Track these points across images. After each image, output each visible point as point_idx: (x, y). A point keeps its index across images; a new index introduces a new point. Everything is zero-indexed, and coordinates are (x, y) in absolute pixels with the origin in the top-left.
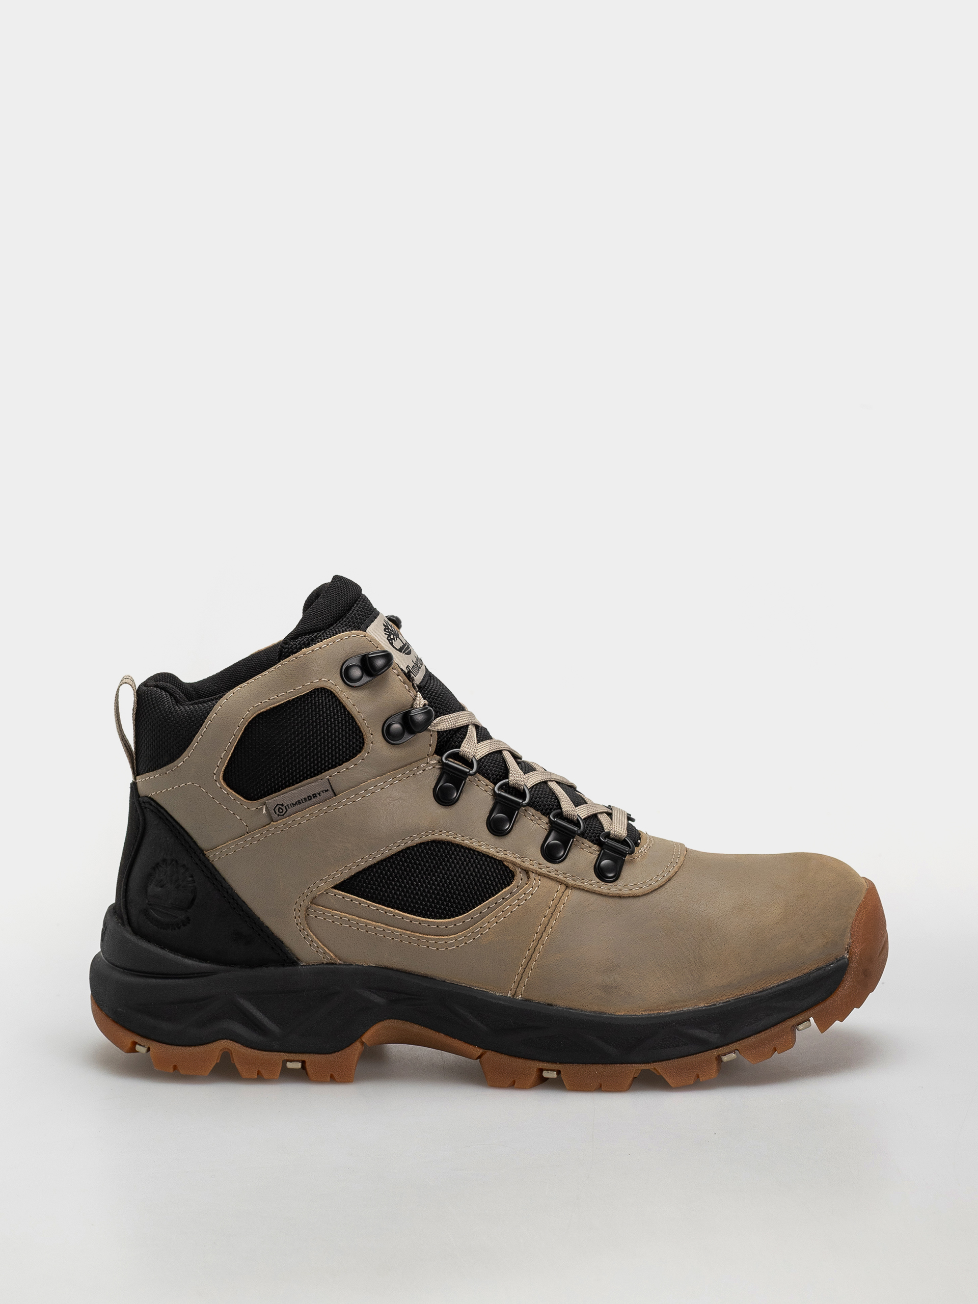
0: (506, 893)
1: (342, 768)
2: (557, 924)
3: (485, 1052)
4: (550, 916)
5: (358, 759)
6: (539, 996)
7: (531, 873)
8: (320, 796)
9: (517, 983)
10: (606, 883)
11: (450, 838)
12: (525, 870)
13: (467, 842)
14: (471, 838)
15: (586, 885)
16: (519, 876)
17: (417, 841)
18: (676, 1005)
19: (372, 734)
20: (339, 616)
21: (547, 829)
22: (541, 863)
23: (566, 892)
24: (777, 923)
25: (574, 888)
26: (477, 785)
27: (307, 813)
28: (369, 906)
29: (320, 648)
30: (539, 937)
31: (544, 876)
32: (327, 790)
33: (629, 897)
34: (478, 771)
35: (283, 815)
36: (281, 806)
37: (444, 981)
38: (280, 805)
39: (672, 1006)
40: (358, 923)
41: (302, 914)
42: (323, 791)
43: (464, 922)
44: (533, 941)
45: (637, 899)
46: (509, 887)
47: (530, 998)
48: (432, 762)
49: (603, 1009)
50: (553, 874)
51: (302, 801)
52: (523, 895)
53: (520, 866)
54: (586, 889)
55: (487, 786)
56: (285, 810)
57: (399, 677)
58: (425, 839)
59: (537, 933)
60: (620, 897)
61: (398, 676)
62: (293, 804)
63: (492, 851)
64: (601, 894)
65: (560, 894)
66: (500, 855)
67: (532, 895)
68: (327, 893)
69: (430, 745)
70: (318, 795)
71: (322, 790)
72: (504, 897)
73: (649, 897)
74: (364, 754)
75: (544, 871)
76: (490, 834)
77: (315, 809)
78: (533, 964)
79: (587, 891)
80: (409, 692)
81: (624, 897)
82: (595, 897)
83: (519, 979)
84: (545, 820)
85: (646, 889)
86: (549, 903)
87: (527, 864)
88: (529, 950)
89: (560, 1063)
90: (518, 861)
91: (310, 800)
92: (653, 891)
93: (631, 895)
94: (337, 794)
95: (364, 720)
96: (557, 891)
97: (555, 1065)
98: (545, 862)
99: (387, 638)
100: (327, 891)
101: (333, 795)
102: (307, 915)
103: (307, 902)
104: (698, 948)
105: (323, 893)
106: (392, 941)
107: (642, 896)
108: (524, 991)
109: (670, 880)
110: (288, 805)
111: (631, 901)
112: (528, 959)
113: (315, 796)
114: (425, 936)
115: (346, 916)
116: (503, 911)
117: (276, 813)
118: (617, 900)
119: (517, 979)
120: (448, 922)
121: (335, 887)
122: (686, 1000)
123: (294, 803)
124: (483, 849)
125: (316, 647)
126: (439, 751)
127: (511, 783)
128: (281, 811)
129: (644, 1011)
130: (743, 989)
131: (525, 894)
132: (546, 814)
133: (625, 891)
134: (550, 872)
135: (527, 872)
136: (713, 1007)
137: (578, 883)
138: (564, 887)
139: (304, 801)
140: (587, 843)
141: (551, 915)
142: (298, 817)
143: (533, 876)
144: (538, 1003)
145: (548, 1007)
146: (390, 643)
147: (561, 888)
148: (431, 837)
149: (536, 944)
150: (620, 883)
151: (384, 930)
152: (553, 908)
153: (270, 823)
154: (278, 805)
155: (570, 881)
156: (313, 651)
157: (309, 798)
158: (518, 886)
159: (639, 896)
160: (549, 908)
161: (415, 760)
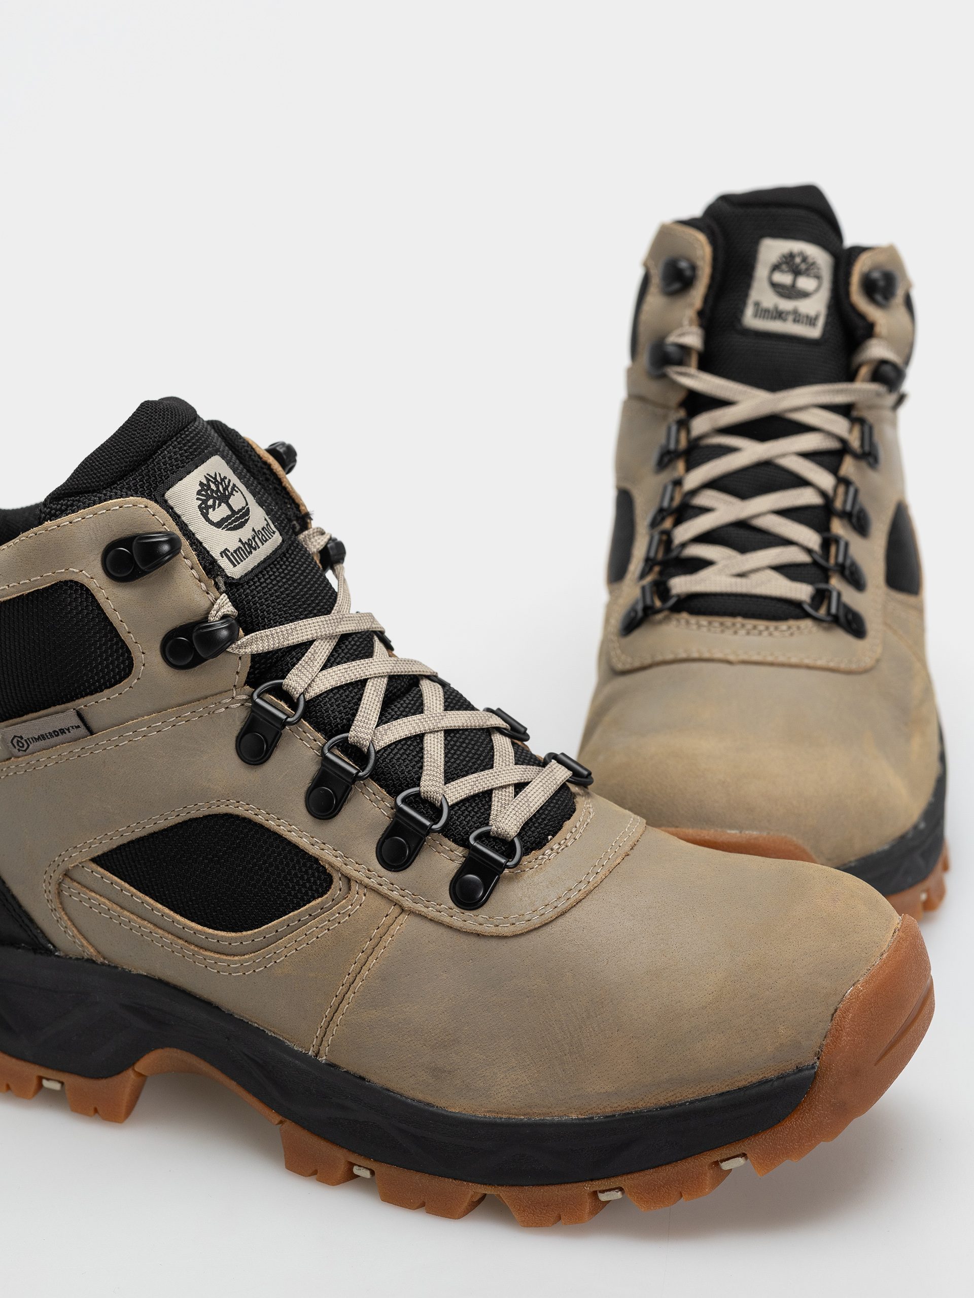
0: (314, 908)
1: (102, 697)
2: (377, 966)
3: (285, 1121)
4: (369, 952)
5: (123, 686)
6: (349, 1062)
7: (353, 883)
8: (69, 732)
9: (319, 1039)
10: (463, 911)
11: (250, 814)
12: (346, 877)
13: (272, 824)
14: (279, 816)
15: (431, 912)
16: (338, 883)
17: (204, 811)
18: (535, 1110)
19: (143, 653)
20: (126, 471)
21: (391, 817)
22: (371, 869)
23: (401, 916)
24: (704, 1008)
25: (411, 912)
26: (301, 739)
27: (54, 753)
28: (132, 896)
29: (71, 523)
30: (351, 981)
31: (373, 890)
32: (78, 727)
33: (492, 936)
34: (304, 716)
35: (25, 751)
36: (19, 739)
37: (231, 1015)
38: (19, 737)
39: (529, 1110)
40: (119, 916)
41: (53, 888)
42: (72, 727)
43: (253, 940)
44: (343, 985)
45: (504, 942)
46: (320, 899)
47: (337, 1062)
48: (239, 697)
49: (430, 1099)
50: (384, 889)
51: (47, 736)
52: (337, 915)
53: (338, 870)
54: (429, 917)
55: (315, 741)
56: (26, 745)
57: (193, 571)
58: (215, 810)
59: (349, 974)
60: (478, 935)
61: (192, 568)
62: (35, 738)
63: (304, 842)
64: (450, 927)
65: (389, 919)
66: (314, 851)
67: (349, 916)
68: (83, 867)
69: (238, 673)
70: (67, 732)
71: (72, 725)
72: (310, 913)
73: (522, 940)
74: (132, 680)
75: (373, 882)
76: (307, 814)
77: (64, 750)
78: (339, 1018)
79: (431, 920)
80: (208, 593)
81: (484, 936)
82: (442, 930)
83: (322, 1034)
84: (388, 802)
85: (521, 926)
86: (372, 932)
87: (350, 870)
88: (336, 996)
89: (375, 1160)
90: (338, 862)
91: (57, 736)
92: (531, 931)
93: (495, 935)
94: (95, 731)
95: (129, 633)
96: (387, 916)
97: (368, 1162)
98: (379, 867)
99: (200, 507)
100: (83, 864)
101: (88, 733)
102: (59, 893)
103: (57, 875)
104: (579, 1030)
105: (77, 865)
106: (161, 949)
107: (511, 937)
108: (328, 1052)
109: (563, 914)
110: (28, 739)
111: (494, 943)
112: (334, 1008)
113: (62, 731)
114: (201, 951)
115: (105, 902)
116: (306, 935)
117: (15, 747)
118: (474, 940)
119: (319, 1034)
120: (232, 938)
121: (94, 860)
122: (549, 1105)
123: (37, 737)
124: (293, 837)
125: (64, 520)
126: (253, 681)
127: (351, 740)
128: (21, 745)
129: (488, 1112)
130: (637, 1101)
131: (339, 913)
132: (394, 793)
133: (489, 929)
134: (381, 885)
135: (348, 880)
136: (588, 1121)
137: (420, 907)
138: (398, 910)
139: (49, 737)
140: (449, 844)
141: (371, 951)
142: (43, 756)
143: (355, 887)
144: (347, 1072)
145: (358, 1081)
146: (202, 514)
147: (393, 910)
148: (223, 809)
149: (345, 990)
150: (481, 914)
151: (151, 932)
152: (377, 940)
153: (10, 758)
154: (15, 737)
155: (408, 903)
156: (58, 527)
157: (56, 733)
158: (333, 900)
159: (506, 937)
160: (371, 940)
161: (213, 692)
